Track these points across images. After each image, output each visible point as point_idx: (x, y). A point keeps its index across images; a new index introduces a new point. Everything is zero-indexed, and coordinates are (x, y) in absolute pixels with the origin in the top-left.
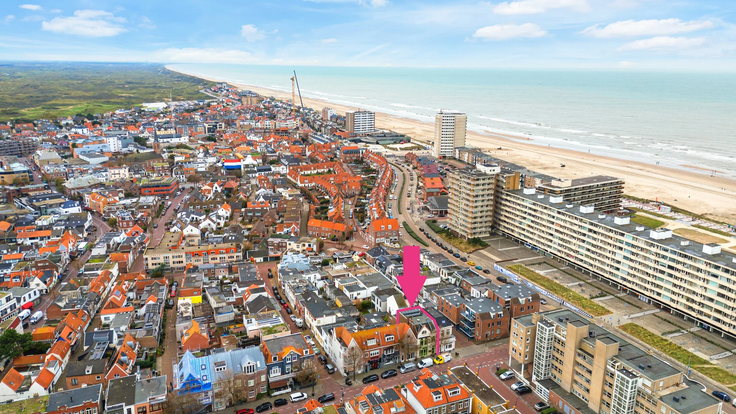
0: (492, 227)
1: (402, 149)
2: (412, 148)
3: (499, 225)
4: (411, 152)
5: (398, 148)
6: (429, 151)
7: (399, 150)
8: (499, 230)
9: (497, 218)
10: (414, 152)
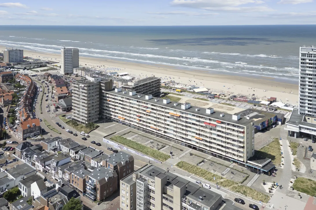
0: (99, 114)
1: (41, 71)
2: (48, 70)
3: (103, 112)
4: (47, 72)
5: (39, 70)
6: (59, 71)
7: (40, 71)
8: (104, 115)
9: (101, 108)
10: (49, 72)
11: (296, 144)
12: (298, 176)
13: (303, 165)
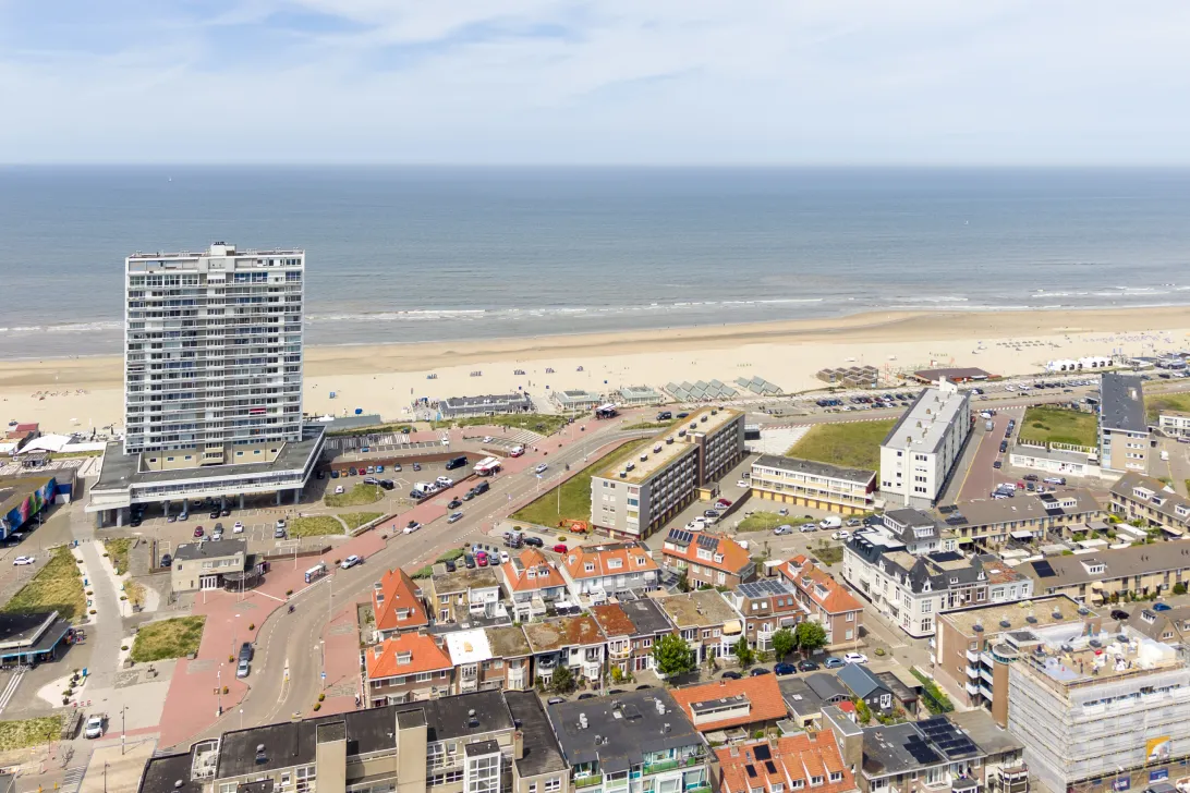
11: (123, 541)
12: (142, 625)
13: (149, 590)
